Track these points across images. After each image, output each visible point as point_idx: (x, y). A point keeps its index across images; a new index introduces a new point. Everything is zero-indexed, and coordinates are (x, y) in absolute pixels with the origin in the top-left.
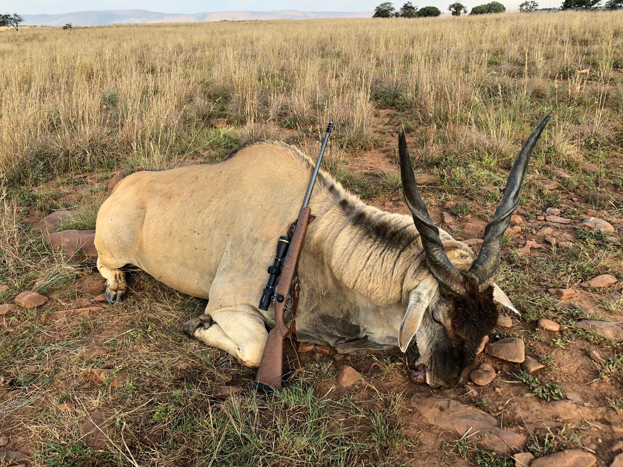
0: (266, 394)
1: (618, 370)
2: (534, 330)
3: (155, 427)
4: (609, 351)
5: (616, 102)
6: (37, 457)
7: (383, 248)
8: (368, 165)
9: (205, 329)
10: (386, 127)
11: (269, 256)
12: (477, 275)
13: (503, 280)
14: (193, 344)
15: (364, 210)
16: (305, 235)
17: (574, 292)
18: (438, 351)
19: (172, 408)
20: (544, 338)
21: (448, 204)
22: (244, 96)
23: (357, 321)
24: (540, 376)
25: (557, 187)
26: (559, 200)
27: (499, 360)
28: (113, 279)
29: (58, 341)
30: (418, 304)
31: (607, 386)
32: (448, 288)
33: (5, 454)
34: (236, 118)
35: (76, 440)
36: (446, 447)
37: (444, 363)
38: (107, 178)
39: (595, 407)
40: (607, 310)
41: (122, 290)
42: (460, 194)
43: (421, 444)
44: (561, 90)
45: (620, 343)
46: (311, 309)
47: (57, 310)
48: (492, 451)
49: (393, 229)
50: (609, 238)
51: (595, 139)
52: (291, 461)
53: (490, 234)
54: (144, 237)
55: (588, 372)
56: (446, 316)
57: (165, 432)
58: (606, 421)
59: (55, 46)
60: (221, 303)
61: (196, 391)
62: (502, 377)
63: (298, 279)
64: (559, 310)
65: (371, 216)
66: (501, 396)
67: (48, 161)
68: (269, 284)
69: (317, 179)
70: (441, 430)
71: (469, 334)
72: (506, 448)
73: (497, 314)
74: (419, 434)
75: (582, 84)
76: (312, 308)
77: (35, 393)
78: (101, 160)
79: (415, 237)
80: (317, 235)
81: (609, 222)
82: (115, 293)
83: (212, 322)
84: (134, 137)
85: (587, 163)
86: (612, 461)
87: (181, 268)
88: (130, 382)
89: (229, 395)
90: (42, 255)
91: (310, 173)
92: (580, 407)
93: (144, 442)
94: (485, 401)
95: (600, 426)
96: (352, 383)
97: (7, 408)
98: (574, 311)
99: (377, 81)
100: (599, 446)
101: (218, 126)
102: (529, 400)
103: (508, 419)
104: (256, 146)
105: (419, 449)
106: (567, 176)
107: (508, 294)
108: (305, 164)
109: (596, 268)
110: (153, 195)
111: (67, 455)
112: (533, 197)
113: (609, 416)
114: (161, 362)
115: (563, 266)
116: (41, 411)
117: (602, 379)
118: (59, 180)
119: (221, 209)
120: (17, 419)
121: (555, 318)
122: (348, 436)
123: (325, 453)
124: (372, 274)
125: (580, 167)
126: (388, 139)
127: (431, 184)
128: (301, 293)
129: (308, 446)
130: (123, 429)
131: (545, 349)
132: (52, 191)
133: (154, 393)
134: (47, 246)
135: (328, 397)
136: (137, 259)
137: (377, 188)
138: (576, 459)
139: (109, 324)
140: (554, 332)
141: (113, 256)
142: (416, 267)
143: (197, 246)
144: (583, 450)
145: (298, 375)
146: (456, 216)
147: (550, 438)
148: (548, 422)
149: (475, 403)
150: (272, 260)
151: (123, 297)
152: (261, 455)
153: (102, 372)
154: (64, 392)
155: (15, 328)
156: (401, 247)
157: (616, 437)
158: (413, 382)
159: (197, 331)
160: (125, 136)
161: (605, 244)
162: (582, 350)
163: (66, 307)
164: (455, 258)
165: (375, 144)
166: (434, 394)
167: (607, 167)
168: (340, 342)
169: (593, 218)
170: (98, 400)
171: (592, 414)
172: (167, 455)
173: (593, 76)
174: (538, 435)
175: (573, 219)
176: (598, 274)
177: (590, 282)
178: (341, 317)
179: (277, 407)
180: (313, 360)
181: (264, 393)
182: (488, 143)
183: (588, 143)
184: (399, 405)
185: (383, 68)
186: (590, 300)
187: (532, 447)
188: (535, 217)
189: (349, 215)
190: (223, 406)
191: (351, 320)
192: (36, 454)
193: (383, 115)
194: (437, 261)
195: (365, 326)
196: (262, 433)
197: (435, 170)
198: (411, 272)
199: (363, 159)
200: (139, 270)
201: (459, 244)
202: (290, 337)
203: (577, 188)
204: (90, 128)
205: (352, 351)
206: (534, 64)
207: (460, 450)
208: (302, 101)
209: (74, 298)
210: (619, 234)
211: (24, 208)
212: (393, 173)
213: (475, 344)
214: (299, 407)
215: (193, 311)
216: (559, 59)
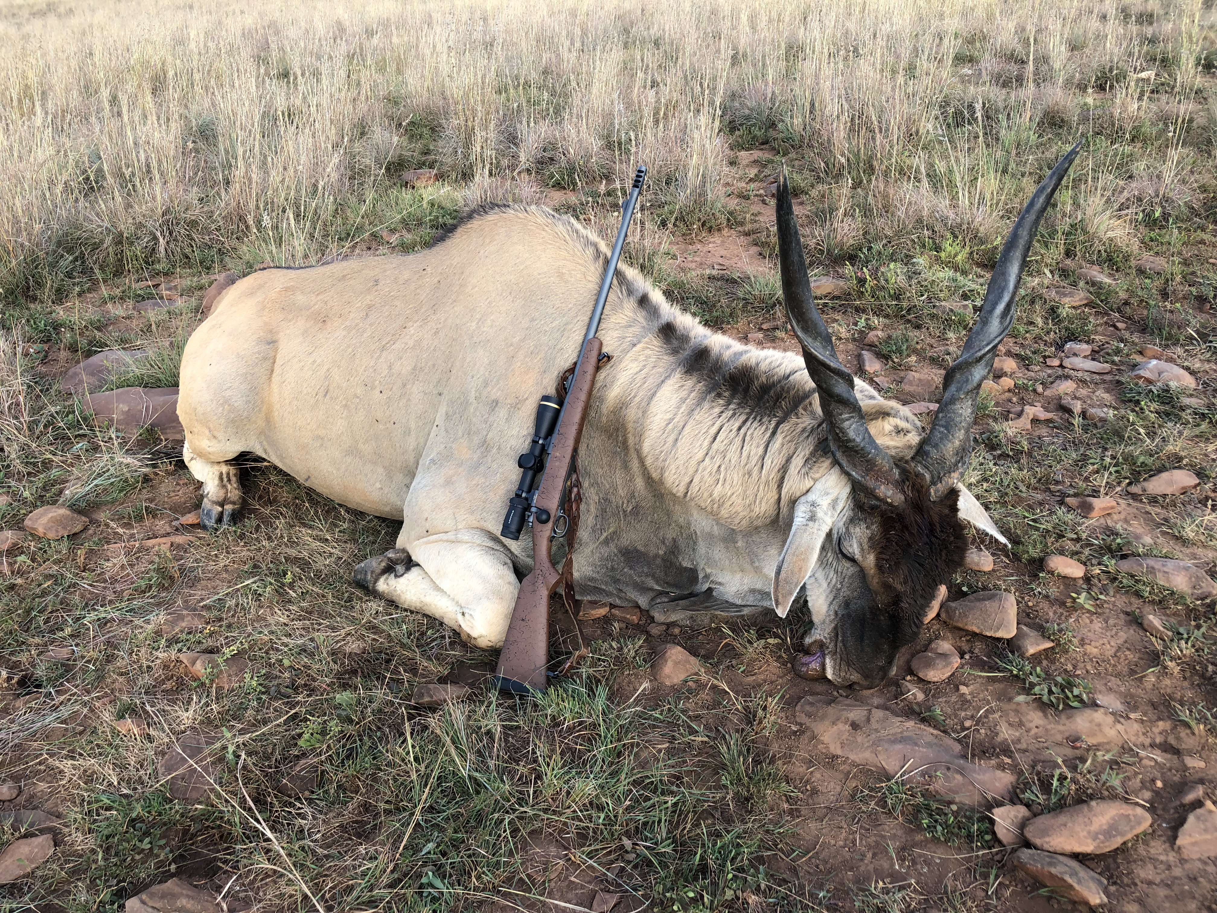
0: (517, 698)
1: (1197, 651)
2: (1035, 576)
3: (302, 762)
4: (1179, 616)
5: (1205, 135)
6: (75, 820)
7: (743, 417)
8: (715, 260)
9: (396, 576)
10: (752, 186)
11: (521, 435)
12: (927, 468)
13: (978, 482)
14: (374, 606)
15: (706, 342)
16: (590, 394)
17: (1114, 503)
18: (849, 615)
19: (335, 727)
20: (1054, 591)
21: (872, 336)
22: (470, 124)
23: (692, 561)
24: (1045, 663)
25: (1085, 302)
26: (1090, 327)
27: (968, 633)
28: (217, 482)
29: (111, 602)
30: (811, 524)
31: (1174, 681)
32: (870, 493)
33: (13, 815)
34: (453, 168)
35: (152, 786)
36: (863, 797)
37: (861, 638)
38: (201, 288)
39: (1150, 721)
40: (1177, 538)
41: (234, 503)
42: (896, 316)
43: (815, 792)
44: (1099, 112)
45: (1202, 599)
46: (603, 537)
47: (108, 543)
48: (950, 803)
49: (764, 380)
50: (1186, 401)
51: (1163, 207)
52: (565, 824)
53: (953, 388)
54: (275, 398)
55: (1137, 655)
56: (866, 547)
57: (323, 772)
58: (1172, 747)
59: (91, 26)
60: (428, 526)
61: (380, 694)
62: (972, 666)
63: (578, 480)
64: (1084, 536)
65: (721, 355)
66: (969, 701)
67: (82, 252)
68: (520, 488)
69: (615, 281)
70: (854, 764)
71: (910, 583)
72: (977, 798)
73: (966, 545)
74: (812, 773)
75: (1140, 99)
76: (605, 534)
77: (69, 700)
78: (188, 251)
79: (807, 395)
80: (613, 394)
81: (1187, 369)
82: (220, 509)
83: (409, 563)
84: (252, 205)
85: (1146, 255)
86: (1182, 821)
87: (349, 459)
88: (252, 678)
89: (445, 701)
90: (76, 437)
91: (600, 270)
92: (1122, 720)
93: (281, 790)
94: (938, 711)
95: (1159, 757)
96: (682, 677)
97: (15, 729)
98: (1114, 540)
99: (734, 95)
100: (1157, 793)
101: (418, 184)
102: (1024, 708)
103: (981, 743)
104: (493, 217)
105: (810, 801)
106: (1107, 281)
107: (987, 508)
108: (590, 251)
109: (1158, 458)
110: (290, 317)
111: (134, 815)
112: (1039, 321)
113: (1178, 739)
114: (312, 640)
115: (1094, 454)
116: (81, 733)
117: (1165, 668)
118: (104, 291)
119: (425, 343)
120: (35, 750)
121: (1077, 553)
122: (674, 776)
123: (628, 809)
124: (722, 469)
125: (1133, 263)
126: (755, 209)
127: (838, 298)
128: (583, 507)
129: (597, 796)
130: (240, 766)
131: (1055, 613)
132: (92, 313)
133: (300, 698)
134: (85, 419)
135: (637, 702)
136: (261, 443)
137: (734, 305)
138: (1113, 818)
139: (210, 568)
140: (1075, 579)
141: (215, 437)
142: (808, 453)
143: (379, 416)
144: (1126, 800)
145: (578, 663)
146: (887, 359)
147: (1062, 778)
148: (1058, 749)
149: (919, 714)
150: (527, 443)
151: (236, 517)
152: (507, 812)
153: (197, 658)
154: (125, 698)
155: (26, 576)
156: (780, 414)
157: (1191, 778)
158: (800, 676)
159: (382, 580)
160: (234, 204)
161: (1176, 411)
162: (1127, 614)
163: (125, 537)
164: (884, 435)
165: (728, 219)
166: (841, 699)
167: (1186, 263)
168: (659, 601)
169: (1154, 362)
170: (191, 712)
171: (1144, 734)
172: (326, 814)
173: (1163, 84)
174: (1038, 774)
175: (1116, 365)
176: (1162, 469)
177: (1145, 484)
178: (661, 552)
179: (537, 723)
180: (609, 636)
181: (512, 697)
182: (952, 216)
183: (1148, 215)
184: (773, 718)
185: (747, 69)
186: (1145, 520)
187: (1028, 795)
188: (1041, 360)
189: (678, 352)
190: (432, 721)
191: (680, 559)
192: (75, 814)
193: (745, 162)
194: (849, 441)
195: (708, 571)
196: (509, 772)
197: (848, 269)
198: (797, 462)
199: (706, 249)
200: (266, 464)
201: (892, 408)
202: (562, 591)
203: (1126, 303)
204: (162, 188)
205: (682, 616)
206: (1045, 59)
207: (889, 801)
208: (584, 135)
209: (140, 518)
210: (1204, 393)
211: (37, 346)
212: (763, 274)
213: (920, 601)
214: (581, 723)
215: (374, 543)
216: (1095, 50)
